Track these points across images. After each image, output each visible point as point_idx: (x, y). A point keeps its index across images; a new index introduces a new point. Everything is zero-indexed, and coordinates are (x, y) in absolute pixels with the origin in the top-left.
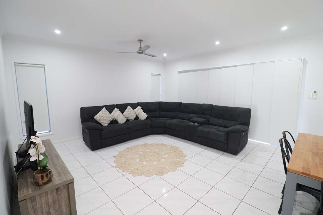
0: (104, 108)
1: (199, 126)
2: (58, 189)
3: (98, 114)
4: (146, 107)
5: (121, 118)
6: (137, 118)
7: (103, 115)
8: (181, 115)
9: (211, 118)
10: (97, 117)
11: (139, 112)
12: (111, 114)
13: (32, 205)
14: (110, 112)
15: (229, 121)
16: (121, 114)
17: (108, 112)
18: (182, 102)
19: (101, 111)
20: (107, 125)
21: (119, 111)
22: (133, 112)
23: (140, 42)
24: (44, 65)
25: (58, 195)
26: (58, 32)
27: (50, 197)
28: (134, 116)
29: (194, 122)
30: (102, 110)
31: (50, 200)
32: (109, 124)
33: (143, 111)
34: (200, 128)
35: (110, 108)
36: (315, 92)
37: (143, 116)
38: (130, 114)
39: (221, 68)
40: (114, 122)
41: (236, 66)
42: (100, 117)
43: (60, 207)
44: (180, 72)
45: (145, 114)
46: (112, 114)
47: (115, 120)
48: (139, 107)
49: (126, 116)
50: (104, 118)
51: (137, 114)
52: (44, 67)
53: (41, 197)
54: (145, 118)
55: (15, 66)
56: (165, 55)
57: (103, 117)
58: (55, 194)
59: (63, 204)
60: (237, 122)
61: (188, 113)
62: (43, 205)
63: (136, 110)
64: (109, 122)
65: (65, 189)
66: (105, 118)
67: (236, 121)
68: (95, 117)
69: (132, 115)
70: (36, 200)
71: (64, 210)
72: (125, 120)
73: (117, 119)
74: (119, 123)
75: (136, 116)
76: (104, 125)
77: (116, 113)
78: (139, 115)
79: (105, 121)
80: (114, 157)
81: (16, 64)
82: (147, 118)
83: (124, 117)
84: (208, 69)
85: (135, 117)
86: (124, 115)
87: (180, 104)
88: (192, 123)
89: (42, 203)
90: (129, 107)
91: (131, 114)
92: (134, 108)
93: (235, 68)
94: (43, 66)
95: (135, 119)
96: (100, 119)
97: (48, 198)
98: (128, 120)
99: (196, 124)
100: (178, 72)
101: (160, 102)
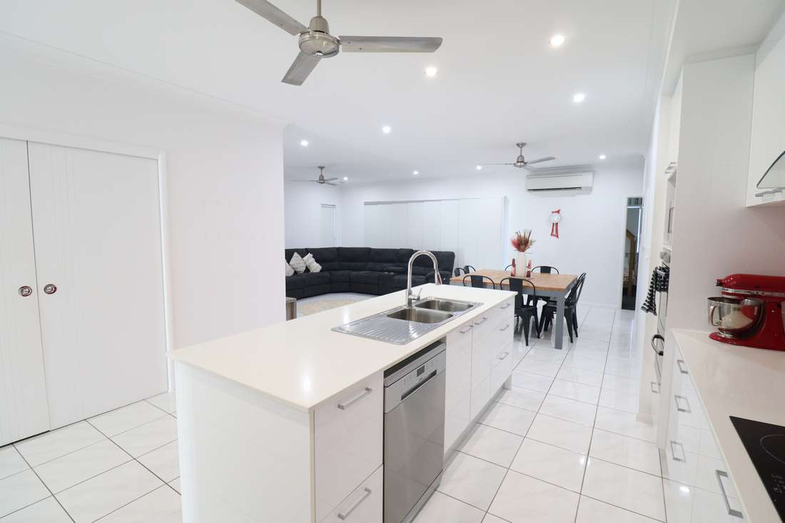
1: (395, 275)
4: (319, 255)
6: (307, 270)
8: (371, 265)
11: (310, 261)
16: (287, 263)
18: (372, 247)
22: (302, 261)
28: (303, 267)
29: (389, 271)
33: (315, 261)
34: (397, 277)
37: (316, 267)
38: (298, 264)
39: (423, 201)
41: (440, 200)
44: (366, 204)
45: (318, 264)
48: (310, 255)
49: (293, 267)
51: (307, 263)
54: (319, 271)
56: (346, 179)
61: (380, 261)
63: (305, 258)
69: (300, 265)
72: (293, 272)
75: (307, 268)
78: (311, 266)
82: (321, 271)
83: (291, 268)
84: (407, 202)
85: (305, 268)
86: (290, 266)
87: (369, 250)
88: (386, 273)
90: (296, 254)
92: (302, 256)
93: (439, 203)
95: (305, 271)
99: (392, 273)
100: (363, 204)
101: (339, 248)
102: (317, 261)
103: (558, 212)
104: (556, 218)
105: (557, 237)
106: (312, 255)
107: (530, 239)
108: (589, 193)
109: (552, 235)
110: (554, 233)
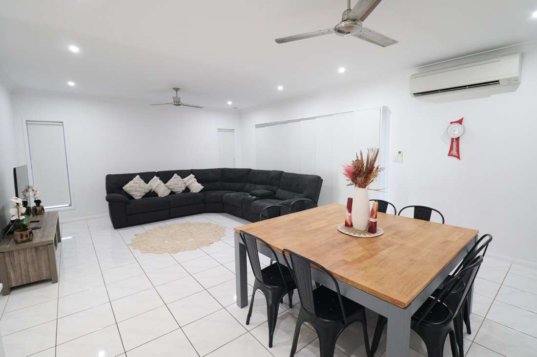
0: (138, 176)
1: (255, 200)
2: (37, 248)
3: (128, 184)
4: (201, 175)
5: (162, 189)
6: (187, 190)
7: (135, 184)
8: (248, 186)
9: (279, 190)
10: (127, 187)
11: (190, 182)
12: (147, 183)
13: (10, 260)
14: (147, 182)
15: (294, 193)
16: (163, 184)
17: (142, 181)
19: (132, 181)
20: (140, 197)
21: (159, 180)
22: (182, 182)
23: (177, 91)
24: (62, 122)
25: (37, 255)
26: (71, 84)
27: (28, 255)
28: (182, 187)
29: (253, 195)
30: (134, 179)
31: (29, 260)
32: (144, 197)
33: (197, 181)
35: (147, 177)
36: (400, 152)
37: (196, 187)
38: (176, 184)
39: (299, 120)
40: (152, 194)
41: (314, 118)
42: (130, 187)
43: (40, 267)
44: (258, 126)
45: (200, 184)
46: (149, 184)
47: (154, 192)
49: (170, 187)
50: (135, 189)
51: (187, 184)
52: (63, 125)
53: (19, 254)
54: (199, 190)
55: (27, 124)
56: (230, 103)
57: (135, 187)
58: (34, 253)
59: (43, 265)
60: (303, 195)
62: (22, 263)
63: (186, 179)
64: (144, 194)
65: (45, 251)
66: (138, 189)
67: (302, 193)
68: (124, 188)
69: (179, 186)
70: (14, 255)
71: (44, 272)
72: (168, 192)
73: (156, 191)
74: (159, 196)
75: (186, 188)
76: (136, 198)
77: (156, 183)
78: (191, 186)
79: (136, 193)
80: (135, 235)
81: (28, 122)
82: (202, 191)
83: (167, 188)
84: (286, 122)
85: (184, 189)
86: (166, 186)
87: (249, 171)
88: (250, 196)
89: (20, 261)
90: (175, 175)
91: (178, 184)
92: (183, 177)
94: (61, 124)
95: (183, 192)
96: (130, 190)
97: (26, 256)
98: (172, 193)
99: (254, 197)
100: (255, 126)
101: (224, 169)
102: (199, 181)
103: (460, 122)
104: (456, 131)
105: (458, 157)
106: (193, 176)
107: (376, 165)
108: (514, 90)
109: (449, 155)
110: (454, 152)
